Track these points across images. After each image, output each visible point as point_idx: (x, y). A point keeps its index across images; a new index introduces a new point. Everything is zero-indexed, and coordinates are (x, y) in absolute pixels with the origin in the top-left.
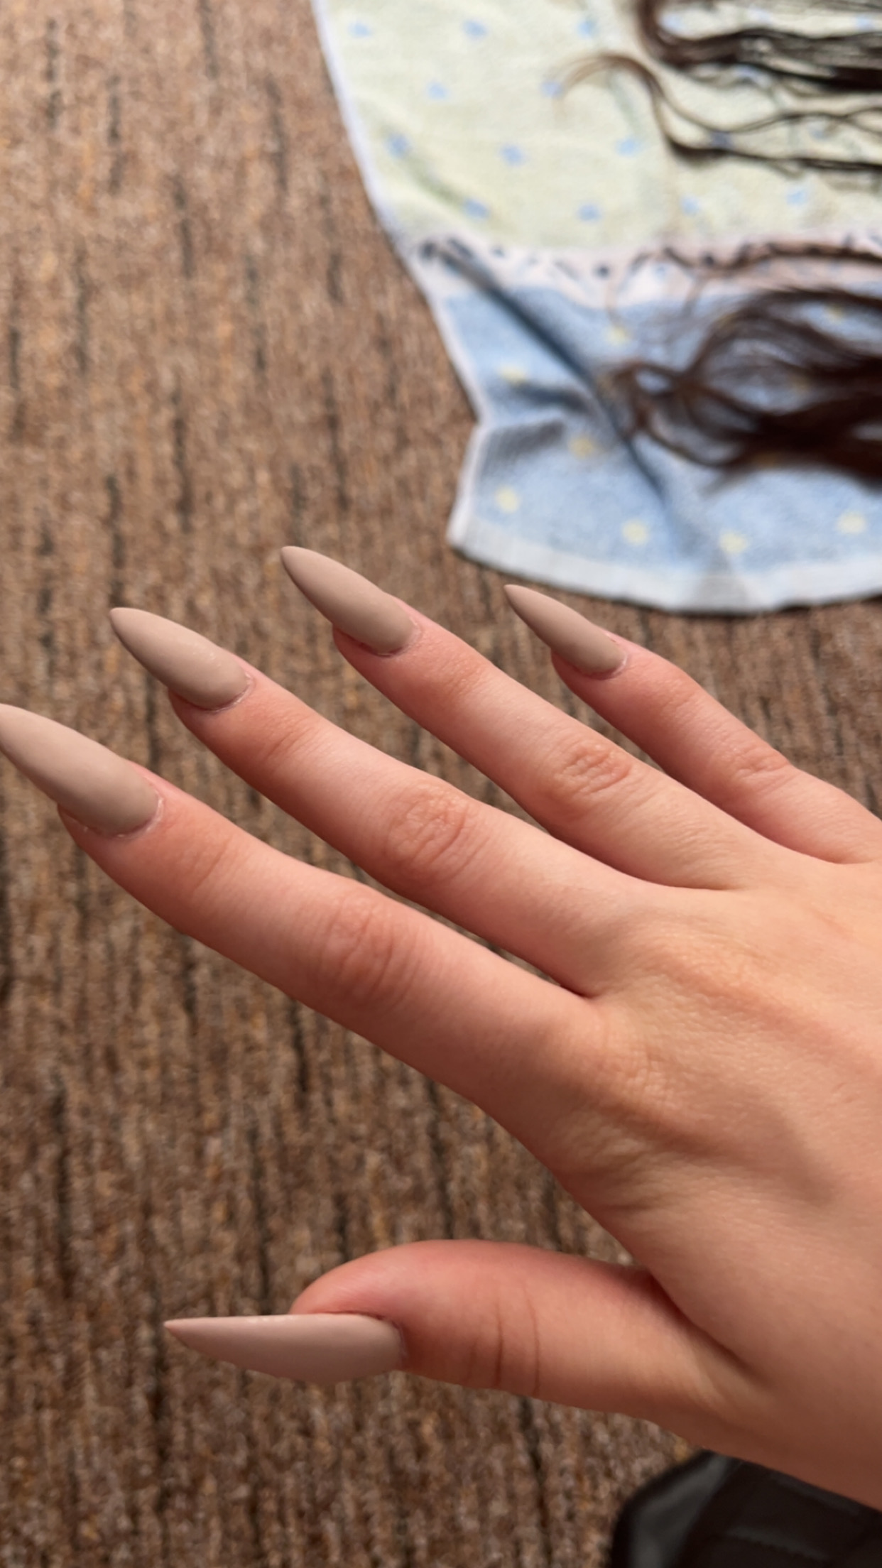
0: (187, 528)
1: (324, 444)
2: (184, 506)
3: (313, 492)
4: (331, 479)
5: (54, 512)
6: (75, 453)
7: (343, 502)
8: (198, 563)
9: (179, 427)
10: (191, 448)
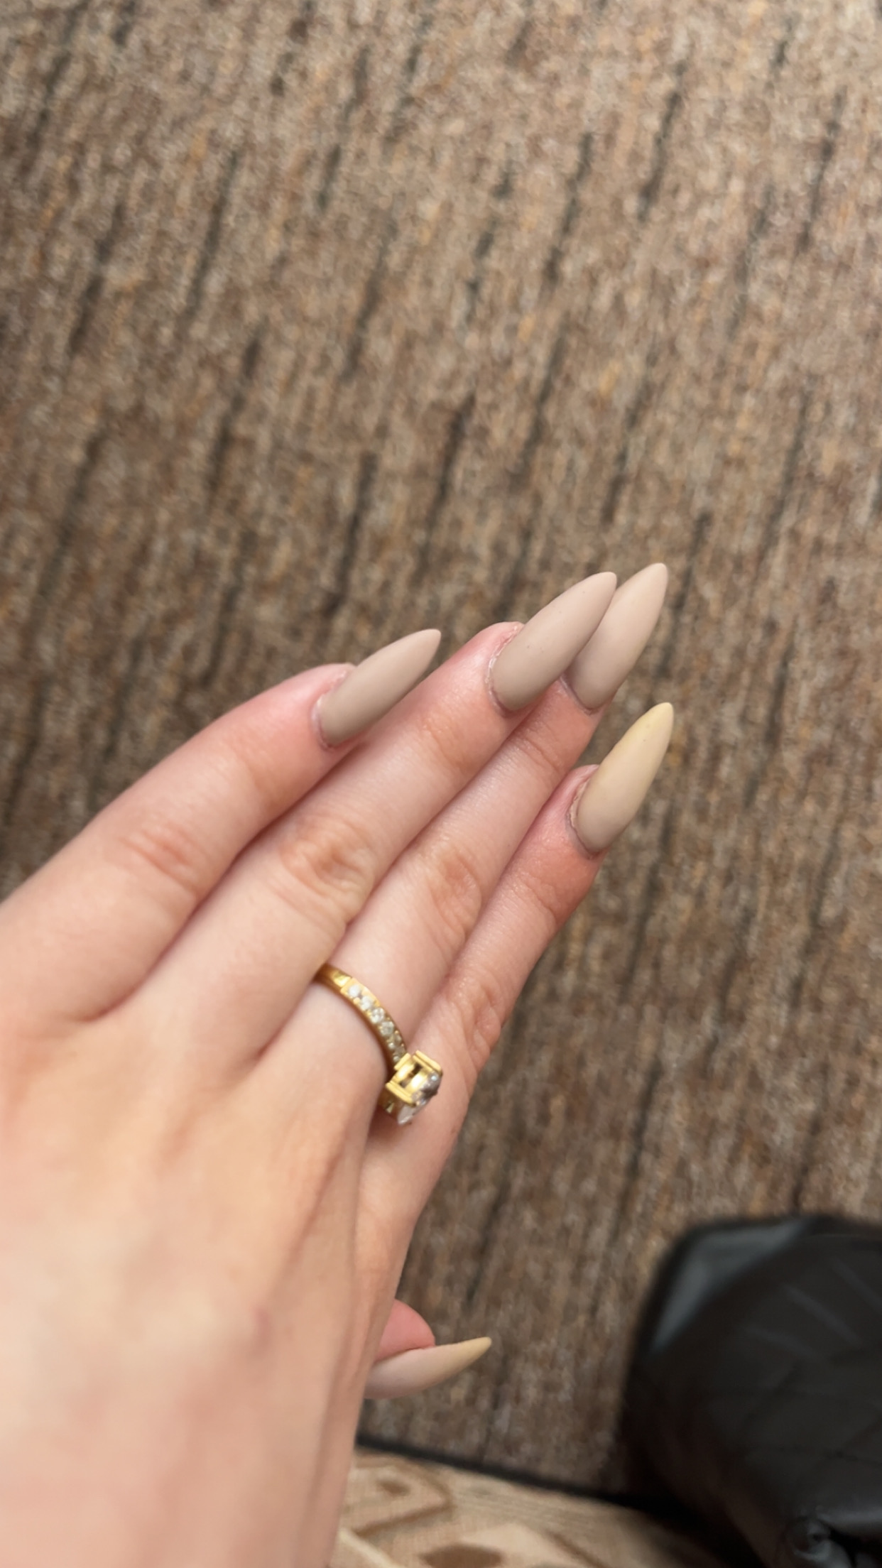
0: (642, 217)
1: (810, 171)
2: (649, 192)
3: (779, 220)
4: (802, 211)
5: (523, 154)
6: (563, 96)
7: (804, 240)
8: (641, 257)
9: (674, 100)
10: (677, 130)
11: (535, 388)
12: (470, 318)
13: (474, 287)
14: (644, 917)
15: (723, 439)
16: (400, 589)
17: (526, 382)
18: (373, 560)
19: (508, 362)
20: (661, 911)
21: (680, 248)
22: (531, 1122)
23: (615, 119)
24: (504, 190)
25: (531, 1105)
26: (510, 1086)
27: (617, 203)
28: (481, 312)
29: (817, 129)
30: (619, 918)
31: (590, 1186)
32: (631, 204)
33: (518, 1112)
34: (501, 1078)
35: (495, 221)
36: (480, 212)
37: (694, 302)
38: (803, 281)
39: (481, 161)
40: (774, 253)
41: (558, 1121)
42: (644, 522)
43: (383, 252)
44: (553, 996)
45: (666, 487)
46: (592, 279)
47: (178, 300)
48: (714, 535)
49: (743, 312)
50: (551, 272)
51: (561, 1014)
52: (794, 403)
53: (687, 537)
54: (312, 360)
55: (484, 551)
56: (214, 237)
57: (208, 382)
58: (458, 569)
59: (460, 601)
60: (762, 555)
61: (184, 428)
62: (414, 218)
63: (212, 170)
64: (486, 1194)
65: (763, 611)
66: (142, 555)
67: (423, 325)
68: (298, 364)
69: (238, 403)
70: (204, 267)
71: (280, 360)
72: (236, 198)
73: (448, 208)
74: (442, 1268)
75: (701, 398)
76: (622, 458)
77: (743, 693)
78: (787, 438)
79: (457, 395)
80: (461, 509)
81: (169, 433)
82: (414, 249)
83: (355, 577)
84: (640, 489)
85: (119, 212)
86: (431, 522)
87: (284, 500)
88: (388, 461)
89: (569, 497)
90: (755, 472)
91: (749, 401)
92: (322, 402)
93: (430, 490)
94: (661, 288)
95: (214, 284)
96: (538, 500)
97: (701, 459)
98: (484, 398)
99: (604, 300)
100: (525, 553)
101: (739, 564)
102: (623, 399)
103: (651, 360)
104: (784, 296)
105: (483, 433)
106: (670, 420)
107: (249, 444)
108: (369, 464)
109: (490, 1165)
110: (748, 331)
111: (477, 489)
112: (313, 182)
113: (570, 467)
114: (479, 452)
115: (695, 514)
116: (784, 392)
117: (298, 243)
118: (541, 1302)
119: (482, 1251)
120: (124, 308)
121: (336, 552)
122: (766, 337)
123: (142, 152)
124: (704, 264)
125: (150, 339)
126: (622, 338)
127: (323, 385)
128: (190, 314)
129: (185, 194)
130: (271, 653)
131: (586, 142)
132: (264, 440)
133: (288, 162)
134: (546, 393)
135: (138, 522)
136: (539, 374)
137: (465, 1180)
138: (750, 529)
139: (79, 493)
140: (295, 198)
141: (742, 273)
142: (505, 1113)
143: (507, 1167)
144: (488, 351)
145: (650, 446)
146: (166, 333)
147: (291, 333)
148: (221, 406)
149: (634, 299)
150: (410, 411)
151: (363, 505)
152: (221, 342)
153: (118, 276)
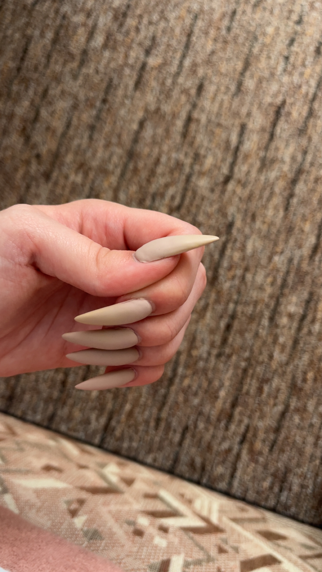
11: (310, 96)
12: (285, 70)
13: (287, 58)
16: (254, 174)
17: (307, 94)
18: (243, 163)
19: (300, 87)
22: (299, 382)
24: (299, 22)
25: (300, 375)
26: (290, 368)
28: (289, 68)
33: (294, 377)
34: (287, 364)
35: (296, 33)
36: (289, 30)
39: (291, 12)
41: (310, 382)
43: (252, 46)
44: (310, 333)
47: (173, 69)
50: (318, 51)
51: (313, 340)
54: (223, 88)
55: (287, 159)
56: (187, 46)
57: (183, 98)
58: (276, 166)
59: (277, 178)
61: (175, 116)
62: (264, 34)
63: (188, 21)
64: (280, 408)
66: (157, 162)
67: (266, 74)
68: (218, 90)
69: (194, 106)
70: (184, 56)
71: (210, 89)
72: (196, 31)
73: (277, 29)
74: (261, 435)
79: (279, 100)
80: (279, 143)
81: (169, 118)
82: (264, 45)
83: (236, 169)
85: (154, 39)
86: (267, 148)
87: (210, 141)
88: (250, 126)
92: (226, 104)
93: (267, 136)
95: (187, 63)
96: (310, 139)
98: (288, 101)
100: (304, 160)
105: (289, 114)
107: (198, 121)
108: (243, 127)
109: (282, 397)
111: (285, 135)
112: (226, 22)
114: (287, 121)
117: (219, 45)
118: (301, 453)
119: (277, 430)
120: (154, 73)
121: (229, 159)
123: (163, 17)
125: (163, 84)
127: (226, 98)
128: (178, 74)
129: (178, 31)
130: (203, 199)
132: (203, 119)
133: (216, 16)
134: (314, 98)
135: (156, 151)
136: (312, 91)
137: (272, 402)
139: (136, 139)
140: (219, 29)
142: (289, 377)
143: (289, 397)
144: (292, 83)
146: (169, 82)
147: (215, 79)
148: (188, 107)
150: (260, 105)
151: (240, 142)
152: (189, 84)
153: (153, 61)
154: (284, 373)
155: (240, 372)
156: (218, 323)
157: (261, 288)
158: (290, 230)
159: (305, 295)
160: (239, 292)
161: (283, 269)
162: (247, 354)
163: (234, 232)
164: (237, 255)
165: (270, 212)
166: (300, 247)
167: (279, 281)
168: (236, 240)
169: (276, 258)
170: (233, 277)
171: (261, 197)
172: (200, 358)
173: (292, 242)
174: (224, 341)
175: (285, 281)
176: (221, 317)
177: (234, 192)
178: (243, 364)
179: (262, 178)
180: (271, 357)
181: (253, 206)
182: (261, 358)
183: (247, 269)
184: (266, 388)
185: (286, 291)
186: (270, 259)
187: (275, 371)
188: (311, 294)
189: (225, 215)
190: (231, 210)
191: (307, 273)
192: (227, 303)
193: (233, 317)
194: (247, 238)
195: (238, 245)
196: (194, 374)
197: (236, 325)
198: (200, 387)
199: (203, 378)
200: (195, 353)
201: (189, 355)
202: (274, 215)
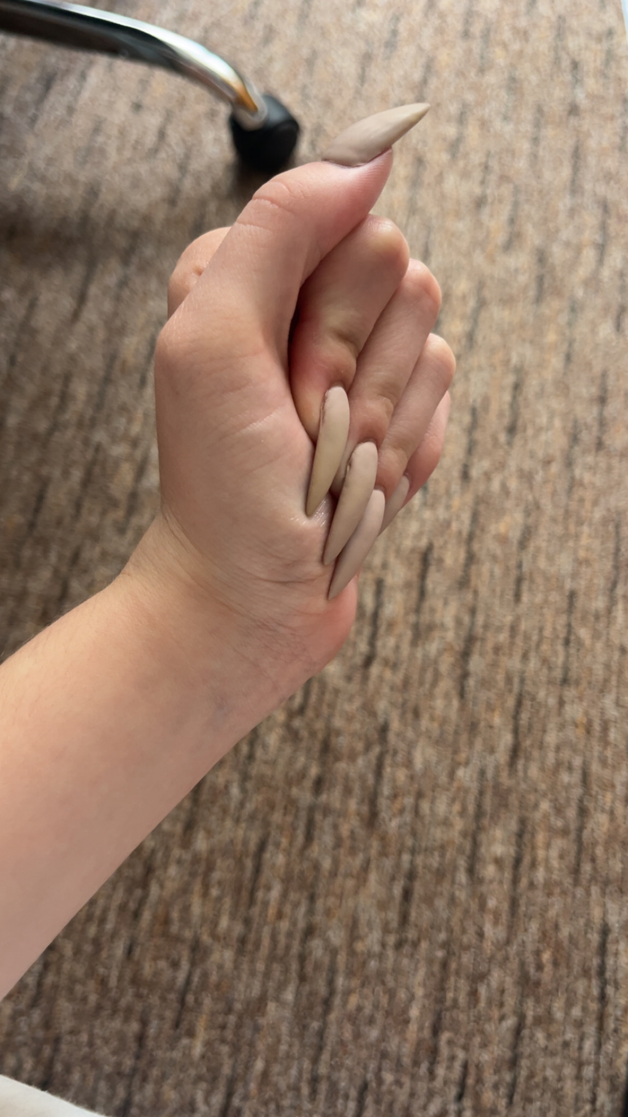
11: (465, 534)
14: (581, 829)
15: (575, 551)
16: (405, 650)
17: (460, 533)
18: (388, 635)
19: (447, 524)
20: (590, 825)
21: (532, 455)
22: (532, 970)
23: (486, 400)
25: (530, 959)
26: (513, 949)
27: (495, 439)
29: (594, 390)
30: (565, 832)
31: (576, 1012)
32: (503, 437)
33: (522, 964)
34: (508, 942)
37: (546, 482)
38: (603, 465)
40: (585, 452)
41: (548, 968)
42: (539, 599)
44: (532, 885)
45: (547, 579)
46: (488, 476)
48: (580, 602)
49: (573, 484)
50: (465, 475)
51: (539, 897)
52: (611, 528)
53: (565, 605)
55: (450, 623)
58: (436, 634)
59: (440, 653)
60: (609, 611)
64: (510, 1022)
65: (616, 641)
74: (490, 1078)
75: (559, 530)
76: (520, 566)
77: (614, 690)
78: (611, 545)
79: (424, 543)
80: (433, 601)
83: (379, 644)
84: (532, 581)
86: (418, 610)
88: (390, 580)
89: (494, 591)
90: (596, 566)
91: (586, 529)
93: (414, 594)
94: (526, 477)
96: (476, 592)
97: (565, 563)
98: (438, 543)
99: (496, 485)
100: (473, 623)
101: (597, 617)
102: (515, 535)
103: (527, 513)
104: (595, 474)
105: (440, 561)
106: (544, 545)
108: (380, 585)
109: (510, 1001)
110: (578, 493)
111: (441, 589)
113: (492, 575)
114: (439, 571)
115: (567, 594)
116: (605, 521)
118: (559, 1097)
119: (514, 1063)
121: (367, 631)
122: (589, 495)
124: (547, 462)
126: (509, 504)
130: (337, 692)
131: (474, 412)
134: (471, 537)
136: (466, 528)
137: (496, 1014)
138: (600, 598)
141: (569, 463)
142: (514, 965)
143: (521, 1003)
144: (437, 520)
145: (535, 558)
149: (513, 484)
150: (398, 551)
151: (379, 605)
154: (506, 959)
155: (436, 968)
156: (390, 889)
157: (446, 823)
158: (473, 727)
159: (514, 826)
160: (414, 833)
161: (474, 787)
162: (442, 936)
163: (392, 737)
164: (401, 775)
165: (439, 703)
166: (492, 750)
167: (471, 809)
168: (395, 753)
169: (460, 772)
170: (402, 811)
171: (421, 683)
172: (370, 955)
173: (478, 745)
174: (404, 919)
175: (479, 806)
176: (393, 879)
177: (381, 678)
178: (440, 954)
179: (419, 654)
180: (481, 935)
181: (413, 695)
182: (465, 940)
183: (420, 795)
184: (483, 990)
185: (486, 821)
186: (452, 775)
187: (491, 959)
188: (523, 822)
189: (373, 714)
190: (382, 705)
191: (509, 791)
192: (400, 853)
193: (411, 876)
194: (411, 745)
195: (400, 758)
196: (363, 985)
197: (418, 889)
198: (376, 1006)
199: (379, 989)
200: (360, 947)
201: (352, 953)
202: (446, 706)
